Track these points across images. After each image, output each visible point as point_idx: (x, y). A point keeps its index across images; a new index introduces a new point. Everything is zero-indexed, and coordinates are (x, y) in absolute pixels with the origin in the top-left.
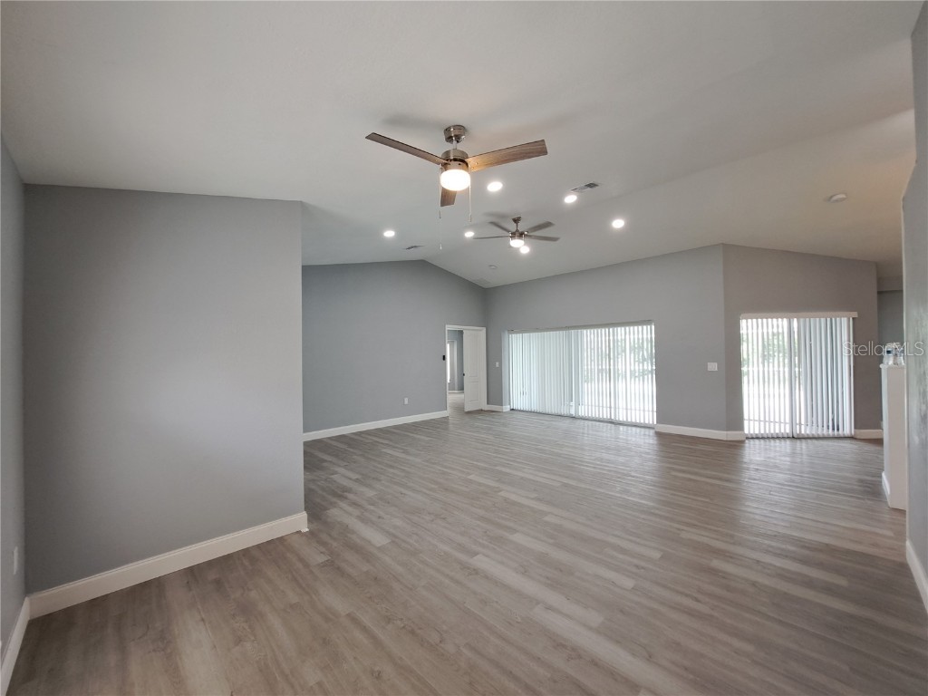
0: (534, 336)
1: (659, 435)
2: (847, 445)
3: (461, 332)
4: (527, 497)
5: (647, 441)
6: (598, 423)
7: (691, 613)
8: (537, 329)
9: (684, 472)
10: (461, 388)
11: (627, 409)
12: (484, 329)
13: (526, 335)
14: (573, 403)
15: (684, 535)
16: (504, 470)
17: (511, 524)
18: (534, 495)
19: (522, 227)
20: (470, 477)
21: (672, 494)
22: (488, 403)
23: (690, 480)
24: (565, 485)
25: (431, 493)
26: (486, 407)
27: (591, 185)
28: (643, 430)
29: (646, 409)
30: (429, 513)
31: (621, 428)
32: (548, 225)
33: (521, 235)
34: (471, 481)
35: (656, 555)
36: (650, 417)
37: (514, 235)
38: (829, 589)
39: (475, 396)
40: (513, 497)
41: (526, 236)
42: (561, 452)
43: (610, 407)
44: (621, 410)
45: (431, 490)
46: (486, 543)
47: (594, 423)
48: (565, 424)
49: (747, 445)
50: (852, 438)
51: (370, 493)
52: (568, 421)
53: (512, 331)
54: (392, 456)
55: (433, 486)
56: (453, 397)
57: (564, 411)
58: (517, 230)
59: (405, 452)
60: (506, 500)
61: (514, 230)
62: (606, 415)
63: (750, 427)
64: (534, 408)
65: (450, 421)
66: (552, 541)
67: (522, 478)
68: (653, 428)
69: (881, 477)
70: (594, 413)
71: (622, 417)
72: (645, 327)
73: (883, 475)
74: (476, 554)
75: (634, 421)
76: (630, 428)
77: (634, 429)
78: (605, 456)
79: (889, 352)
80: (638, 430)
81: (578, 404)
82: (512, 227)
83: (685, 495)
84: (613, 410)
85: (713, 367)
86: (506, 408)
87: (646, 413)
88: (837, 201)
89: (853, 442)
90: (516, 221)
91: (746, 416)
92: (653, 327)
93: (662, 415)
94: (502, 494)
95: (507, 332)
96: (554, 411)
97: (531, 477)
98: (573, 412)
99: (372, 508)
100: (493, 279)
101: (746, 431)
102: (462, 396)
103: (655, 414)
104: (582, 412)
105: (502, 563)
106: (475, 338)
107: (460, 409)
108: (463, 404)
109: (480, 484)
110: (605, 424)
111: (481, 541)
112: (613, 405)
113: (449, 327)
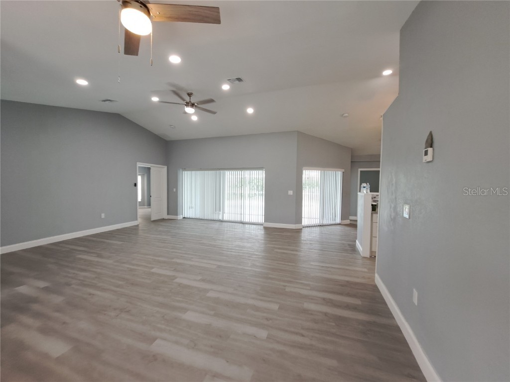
0: (199, 173)
1: (266, 228)
2: (338, 227)
3: (149, 169)
4: (195, 280)
5: (259, 232)
6: (234, 224)
7: (301, 347)
8: (201, 169)
9: (279, 249)
10: (149, 205)
11: (249, 215)
12: (166, 168)
13: (193, 172)
14: (221, 212)
15: (288, 289)
16: (179, 261)
17: (183, 305)
18: (200, 278)
19: (193, 100)
20: (153, 270)
21: (277, 263)
22: (168, 214)
23: (284, 253)
24: (219, 267)
25: (118, 289)
26: (166, 217)
27: (239, 80)
28: (257, 226)
29: (259, 214)
30: (115, 309)
31: (246, 226)
32: (211, 101)
33: (193, 105)
34: (153, 274)
35: (275, 307)
36: (261, 219)
37: (187, 104)
38: (355, 308)
39: (159, 210)
40: (185, 282)
41: (196, 106)
42: (215, 244)
43: (241, 214)
44: (246, 215)
45: (118, 286)
46: (163, 327)
47: (232, 224)
48: (217, 225)
49: (303, 231)
50: (340, 224)
51: (57, 299)
52: (218, 223)
53: (185, 169)
54: (85, 260)
55: (120, 283)
56: (142, 211)
57: (216, 217)
58: (190, 101)
59: (100, 256)
60: (180, 285)
61: (188, 101)
62: (239, 219)
63: (305, 222)
64: (198, 216)
65: (140, 228)
66: (212, 313)
67: (191, 266)
68: (262, 225)
69: (355, 242)
70: (232, 218)
71: (247, 220)
72: (260, 171)
73: (357, 241)
74: (155, 339)
75: (253, 221)
76: (251, 226)
77: (253, 226)
78: (241, 244)
79: (364, 187)
80: (255, 226)
81: (223, 213)
82: (187, 99)
83: (283, 263)
84: (242, 215)
85: (291, 193)
86: (180, 217)
87: (259, 216)
88: (345, 117)
89: (340, 226)
90: (190, 95)
91: (303, 216)
92: (264, 172)
93: (267, 218)
94: (177, 280)
95: (181, 170)
96: (210, 218)
97: (197, 264)
98: (221, 218)
99: (57, 315)
100: (172, 135)
101: (303, 224)
102: (150, 210)
103: (263, 216)
104: (226, 218)
105: (177, 343)
106: (159, 172)
107: (148, 219)
108: (150, 217)
109: (160, 275)
110: (238, 224)
111: (159, 326)
112: (242, 213)
113: (139, 165)
